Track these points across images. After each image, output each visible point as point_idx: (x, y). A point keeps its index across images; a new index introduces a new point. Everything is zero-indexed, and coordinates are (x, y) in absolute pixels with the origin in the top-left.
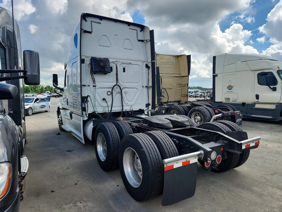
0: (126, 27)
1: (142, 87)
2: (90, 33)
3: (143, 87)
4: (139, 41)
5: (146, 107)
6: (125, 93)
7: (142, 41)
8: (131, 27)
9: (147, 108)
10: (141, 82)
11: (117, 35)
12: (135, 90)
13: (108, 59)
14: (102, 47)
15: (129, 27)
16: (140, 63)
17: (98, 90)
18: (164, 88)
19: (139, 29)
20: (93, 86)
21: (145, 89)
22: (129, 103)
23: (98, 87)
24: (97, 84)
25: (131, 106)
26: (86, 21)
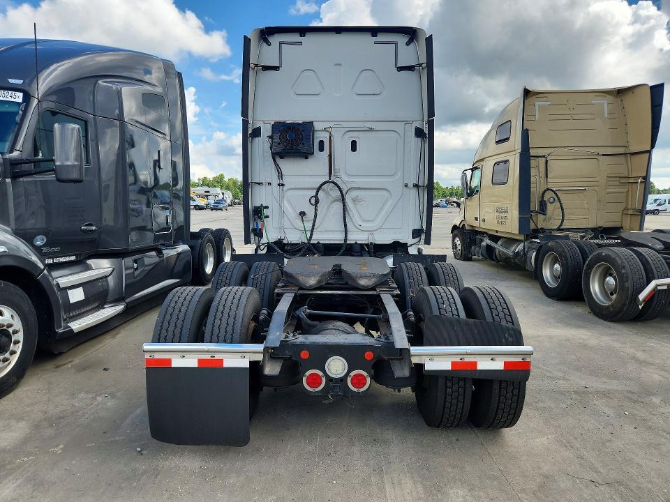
0: (368, 39)
1: (401, 185)
2: (276, 68)
3: (406, 186)
4: (401, 69)
5: (414, 237)
6: (355, 200)
7: (410, 68)
8: (381, 37)
9: (417, 240)
10: (399, 174)
11: (340, 65)
12: (385, 193)
13: (312, 122)
14: (300, 98)
15: (375, 39)
16: (399, 127)
17: (289, 194)
18: (554, 189)
19: (402, 40)
20: (279, 185)
21: (414, 192)
22: (365, 226)
23: (289, 188)
24: (286, 180)
25: (371, 232)
26: (269, 44)
